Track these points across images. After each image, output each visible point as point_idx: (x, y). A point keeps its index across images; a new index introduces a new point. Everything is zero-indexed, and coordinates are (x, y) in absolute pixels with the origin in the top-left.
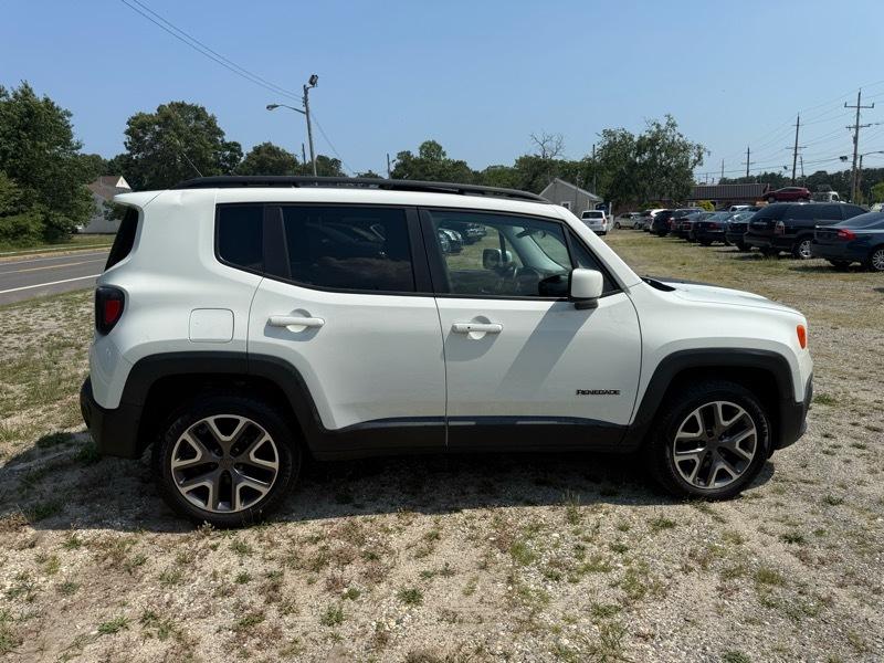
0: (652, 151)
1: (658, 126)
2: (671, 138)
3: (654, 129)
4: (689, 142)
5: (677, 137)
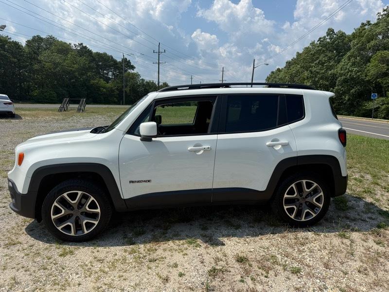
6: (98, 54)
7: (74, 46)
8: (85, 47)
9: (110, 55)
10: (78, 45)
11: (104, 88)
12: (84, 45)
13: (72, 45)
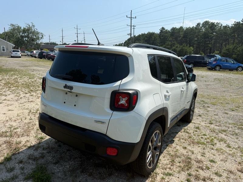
0: (28, 32)
1: (29, 25)
2: (33, 30)
3: (28, 26)
4: (39, 32)
5: (35, 30)
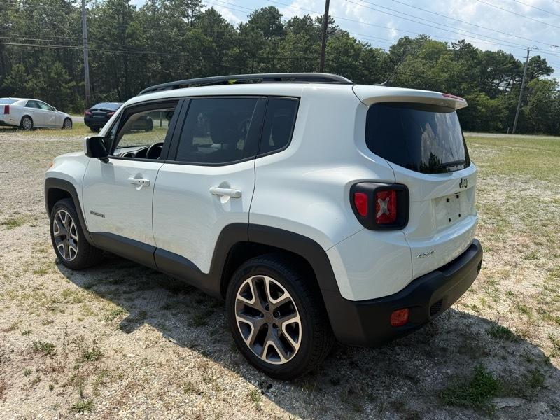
6: (488, 54)
7: (451, 46)
8: (469, 45)
9: (508, 53)
10: (457, 43)
11: (483, 106)
12: (467, 42)
13: (450, 44)
